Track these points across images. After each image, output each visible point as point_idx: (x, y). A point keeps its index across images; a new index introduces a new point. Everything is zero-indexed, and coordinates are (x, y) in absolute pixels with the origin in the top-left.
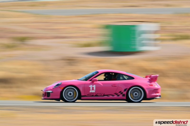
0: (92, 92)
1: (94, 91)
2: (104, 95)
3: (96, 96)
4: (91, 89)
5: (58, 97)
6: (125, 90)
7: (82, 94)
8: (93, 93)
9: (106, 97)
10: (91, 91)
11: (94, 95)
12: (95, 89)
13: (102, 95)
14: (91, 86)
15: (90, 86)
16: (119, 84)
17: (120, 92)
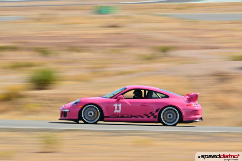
0: (118, 112)
1: (119, 111)
2: (132, 117)
3: (122, 117)
4: (116, 108)
5: (76, 117)
6: (157, 111)
7: (105, 115)
8: (118, 114)
9: (133, 119)
10: (115, 111)
11: (120, 116)
12: (120, 108)
13: (129, 116)
14: (116, 105)
15: (114, 105)
16: (150, 103)
17: (151, 113)
